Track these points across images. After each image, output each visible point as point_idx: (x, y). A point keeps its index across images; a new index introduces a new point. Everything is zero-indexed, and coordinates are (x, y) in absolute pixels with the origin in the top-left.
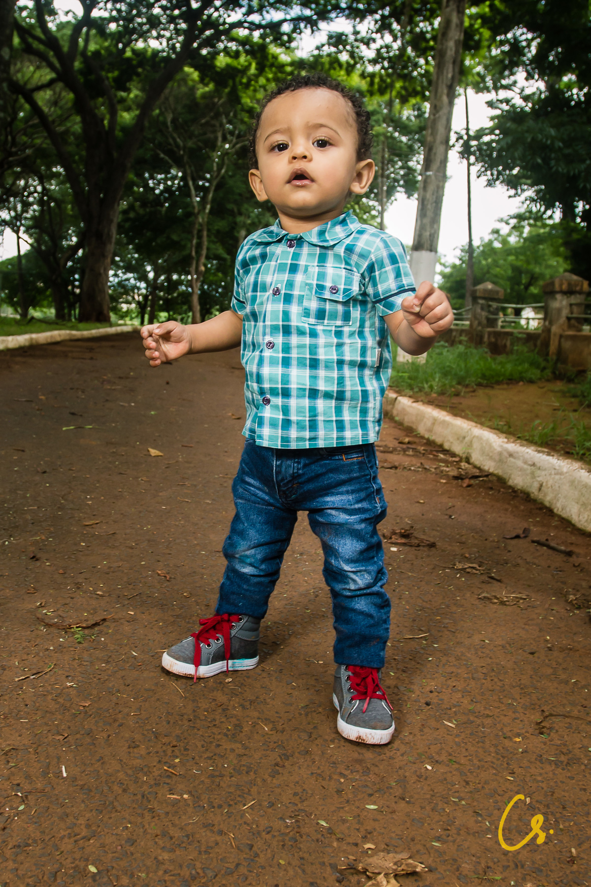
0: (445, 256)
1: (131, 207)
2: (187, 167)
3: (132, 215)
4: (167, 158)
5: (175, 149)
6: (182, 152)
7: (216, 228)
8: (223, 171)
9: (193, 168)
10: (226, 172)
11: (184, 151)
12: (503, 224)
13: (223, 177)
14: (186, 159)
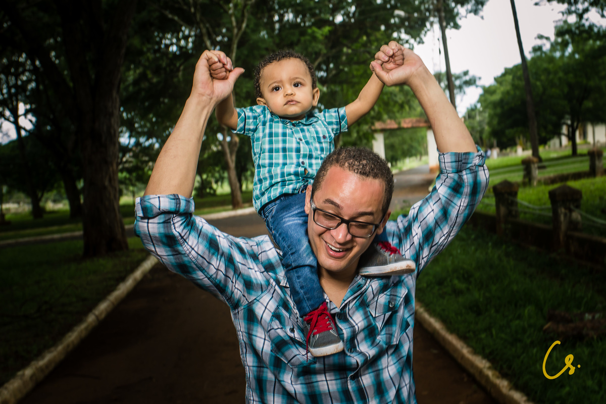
0: (480, 78)
1: (143, 77)
2: (202, 26)
3: (144, 85)
4: (176, 18)
5: (185, 7)
6: (193, 10)
7: (245, 90)
8: (244, 25)
9: (208, 25)
10: (247, 26)
11: (195, 8)
12: (544, 41)
13: (245, 33)
14: (198, 16)
